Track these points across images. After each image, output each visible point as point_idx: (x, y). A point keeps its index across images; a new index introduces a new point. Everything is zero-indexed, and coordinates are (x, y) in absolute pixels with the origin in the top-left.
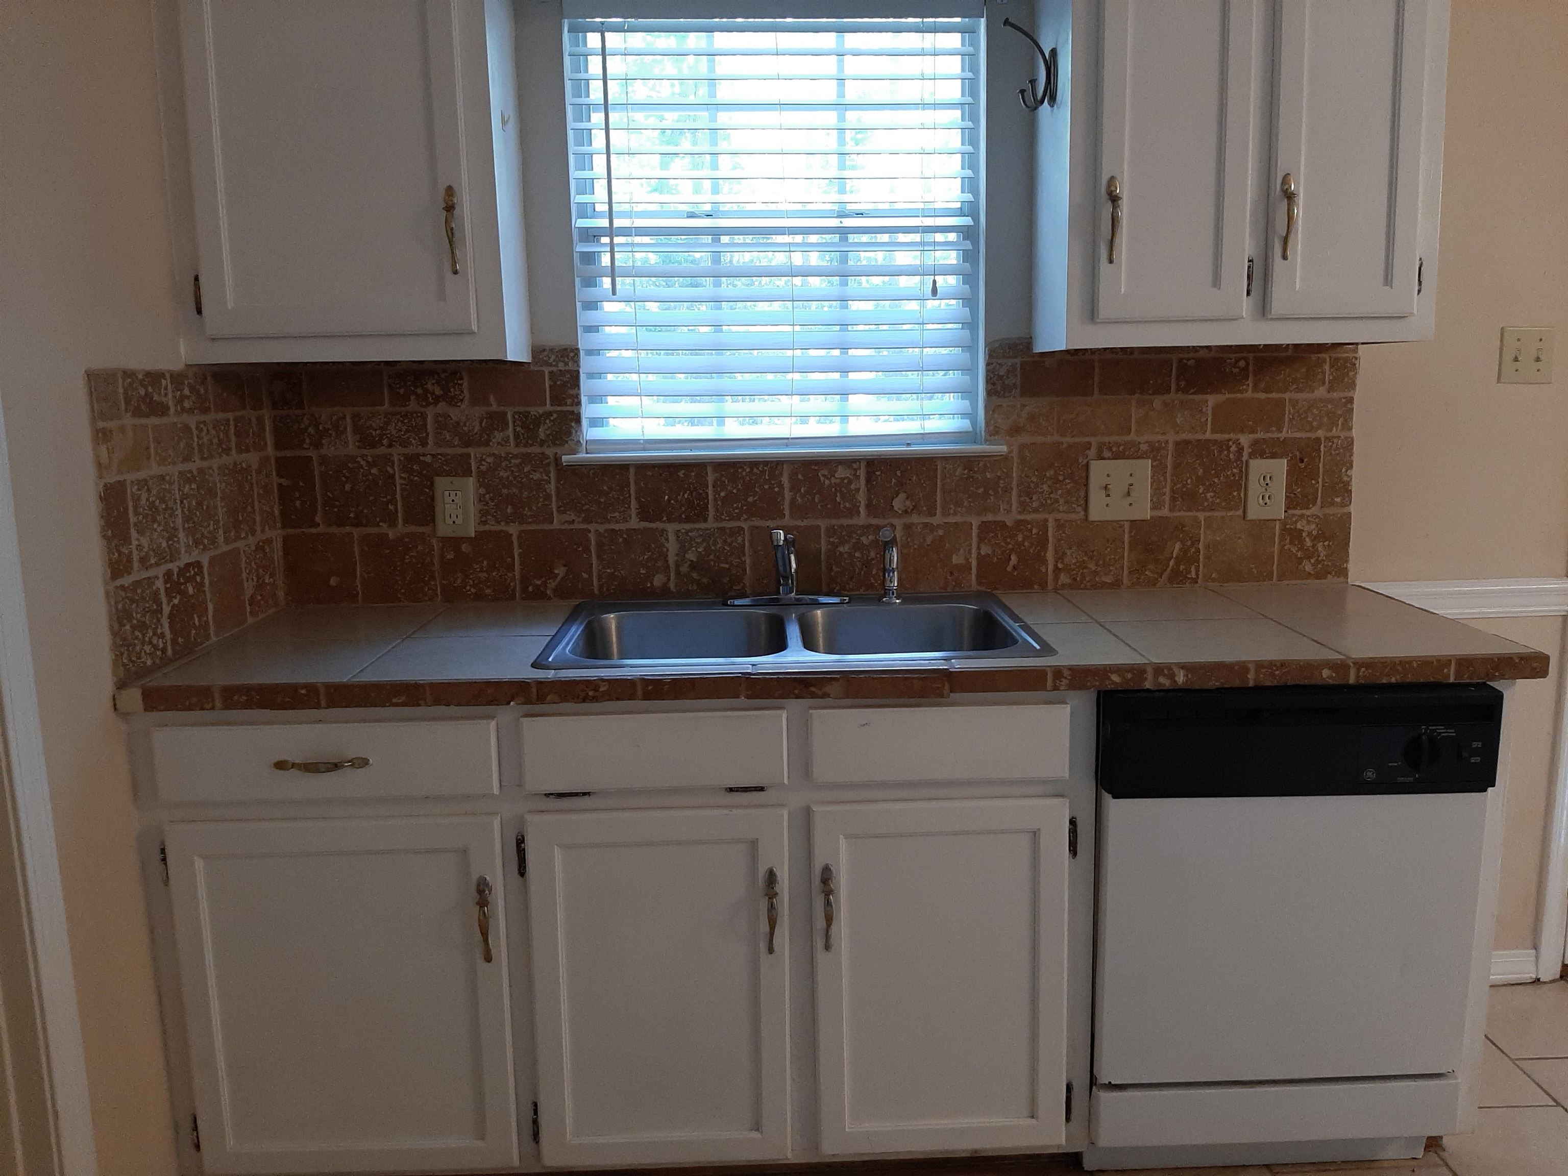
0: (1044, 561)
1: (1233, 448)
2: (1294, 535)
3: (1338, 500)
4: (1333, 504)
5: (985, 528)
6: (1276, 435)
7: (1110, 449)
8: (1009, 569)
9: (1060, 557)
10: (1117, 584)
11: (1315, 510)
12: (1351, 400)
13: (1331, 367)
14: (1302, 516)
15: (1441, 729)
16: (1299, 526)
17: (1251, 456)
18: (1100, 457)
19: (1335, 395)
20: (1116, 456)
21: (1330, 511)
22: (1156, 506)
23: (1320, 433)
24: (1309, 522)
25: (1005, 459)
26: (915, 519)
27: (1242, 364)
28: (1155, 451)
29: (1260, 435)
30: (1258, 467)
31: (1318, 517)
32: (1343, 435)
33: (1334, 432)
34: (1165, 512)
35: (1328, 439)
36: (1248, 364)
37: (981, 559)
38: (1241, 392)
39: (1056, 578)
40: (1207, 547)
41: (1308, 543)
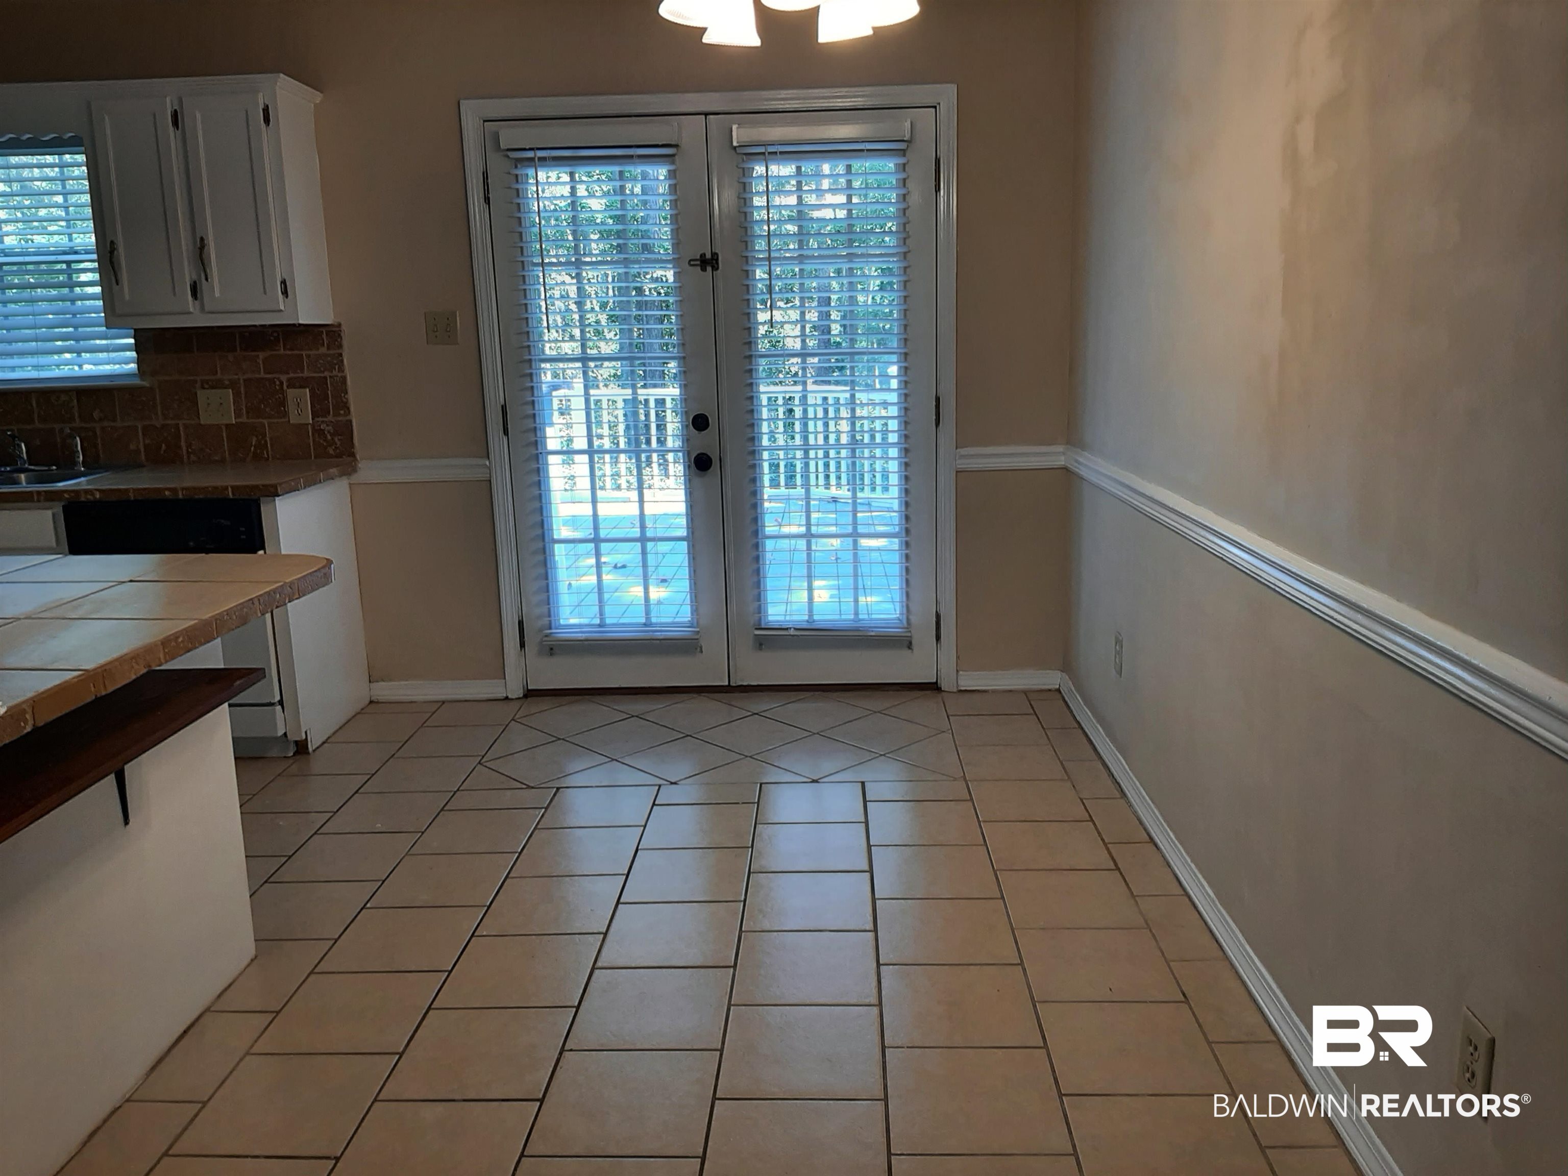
0: (180, 447)
1: (278, 383)
2: (321, 432)
3: (342, 412)
4: (340, 415)
5: (145, 429)
6: (301, 375)
7: (207, 383)
8: (162, 452)
9: (189, 445)
10: (223, 461)
11: (330, 418)
12: (341, 355)
13: (327, 335)
14: (323, 422)
15: (222, 521)
16: (322, 427)
17: (288, 387)
18: (203, 388)
19: (331, 352)
20: (213, 387)
21: (340, 419)
22: (238, 415)
23: (327, 374)
24: (327, 425)
25: (151, 389)
26: (106, 424)
27: (275, 334)
28: (233, 385)
29: (292, 375)
30: (292, 394)
31: (332, 422)
32: (340, 375)
33: (335, 373)
34: (244, 419)
35: (330, 377)
36: (279, 335)
37: (145, 446)
38: (278, 350)
39: (189, 458)
40: (271, 439)
41: (329, 437)
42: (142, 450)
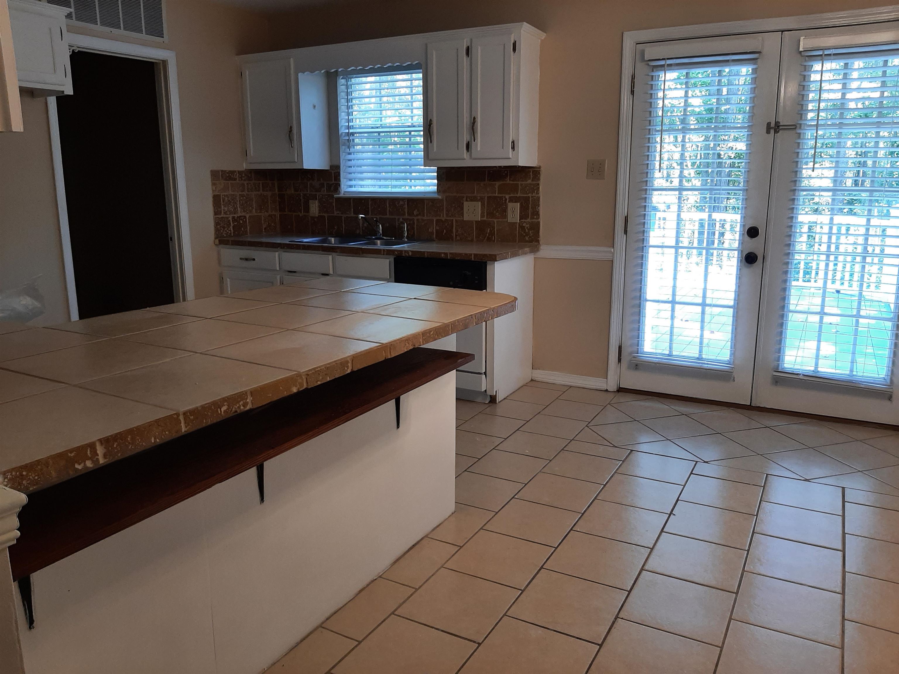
0: (452, 232)
1: (504, 199)
2: (522, 227)
3: (535, 217)
4: (533, 218)
5: (437, 221)
6: (516, 195)
7: (469, 198)
8: (444, 234)
9: (457, 231)
10: (472, 241)
11: (529, 220)
12: (538, 184)
13: (532, 173)
14: (525, 222)
15: (467, 272)
16: (524, 225)
17: (509, 202)
18: (467, 201)
19: (534, 182)
20: (471, 201)
21: (534, 220)
22: (482, 216)
23: (530, 195)
24: (527, 224)
25: (442, 200)
26: (419, 217)
27: (506, 172)
28: (482, 200)
29: (512, 195)
30: (510, 205)
31: (529, 222)
32: (537, 196)
33: (534, 195)
34: (485, 219)
35: (532, 197)
36: (507, 173)
37: (436, 230)
38: (506, 181)
39: (456, 238)
40: (497, 230)
41: (527, 231)
42: (435, 231)
